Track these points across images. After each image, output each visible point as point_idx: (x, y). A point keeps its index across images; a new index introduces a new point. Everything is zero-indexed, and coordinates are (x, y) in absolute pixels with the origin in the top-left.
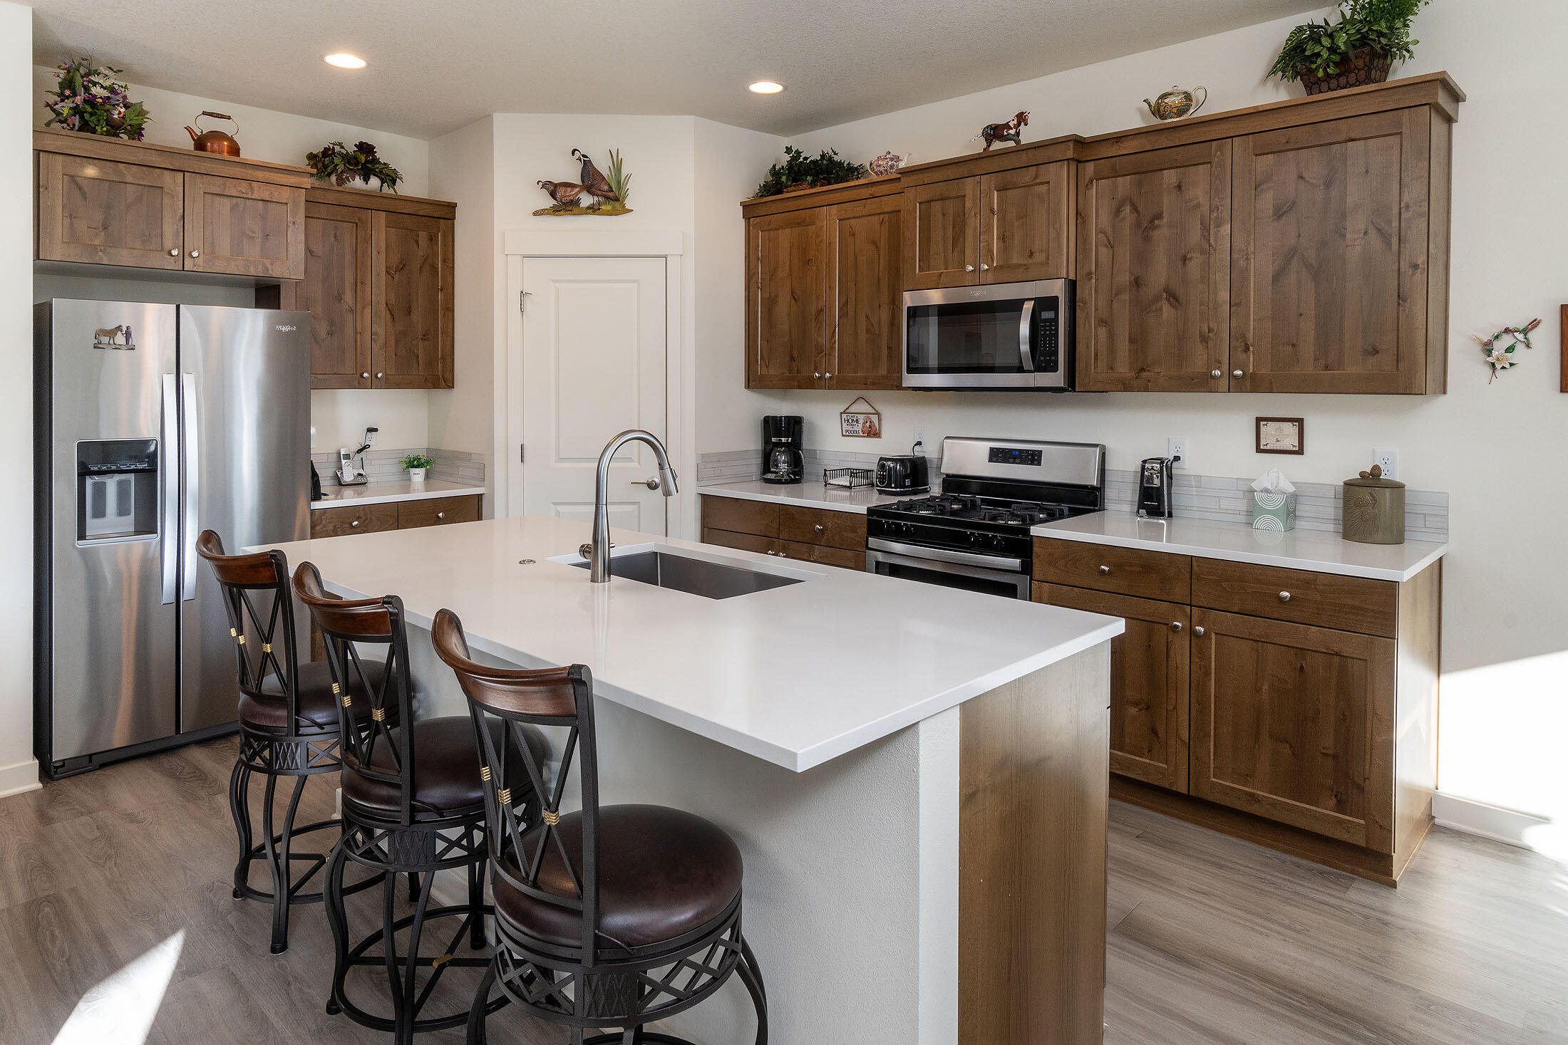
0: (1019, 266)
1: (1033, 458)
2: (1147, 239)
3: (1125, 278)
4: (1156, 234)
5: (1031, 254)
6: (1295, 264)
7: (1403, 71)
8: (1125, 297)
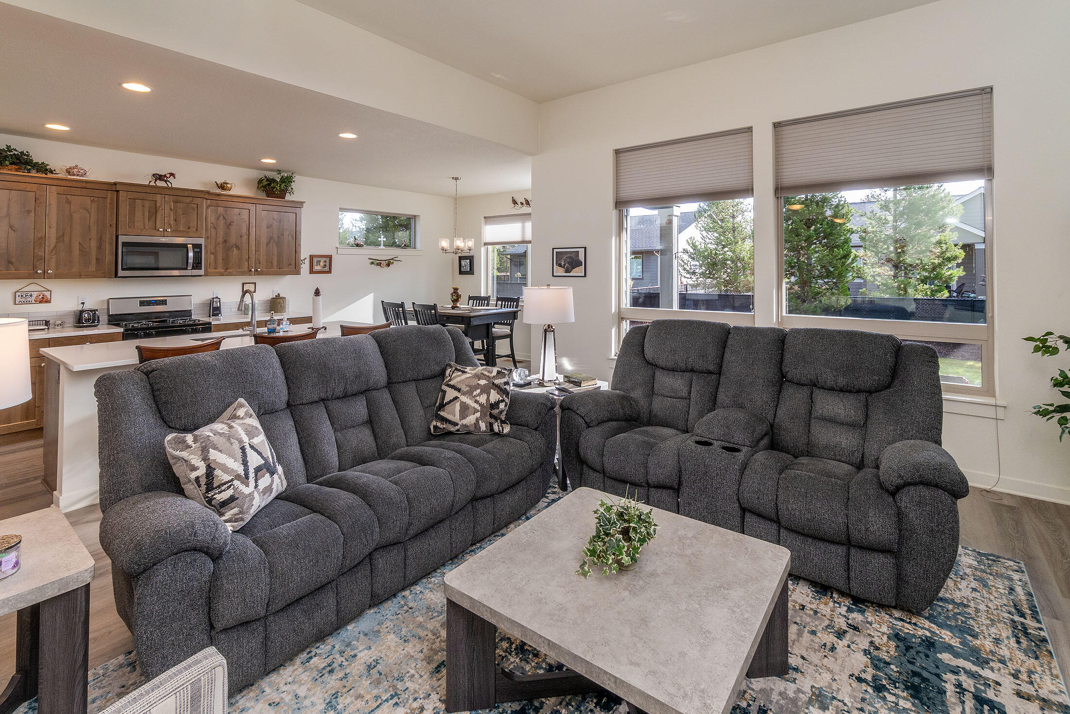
0: (184, 231)
1: (164, 302)
2: (229, 228)
3: (221, 240)
4: (232, 227)
5: (189, 228)
6: (272, 241)
7: (288, 197)
8: (221, 246)
